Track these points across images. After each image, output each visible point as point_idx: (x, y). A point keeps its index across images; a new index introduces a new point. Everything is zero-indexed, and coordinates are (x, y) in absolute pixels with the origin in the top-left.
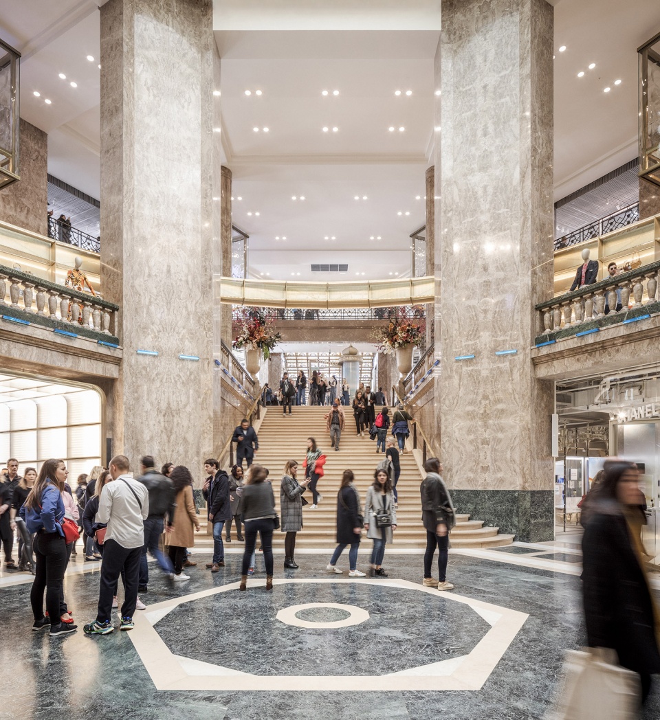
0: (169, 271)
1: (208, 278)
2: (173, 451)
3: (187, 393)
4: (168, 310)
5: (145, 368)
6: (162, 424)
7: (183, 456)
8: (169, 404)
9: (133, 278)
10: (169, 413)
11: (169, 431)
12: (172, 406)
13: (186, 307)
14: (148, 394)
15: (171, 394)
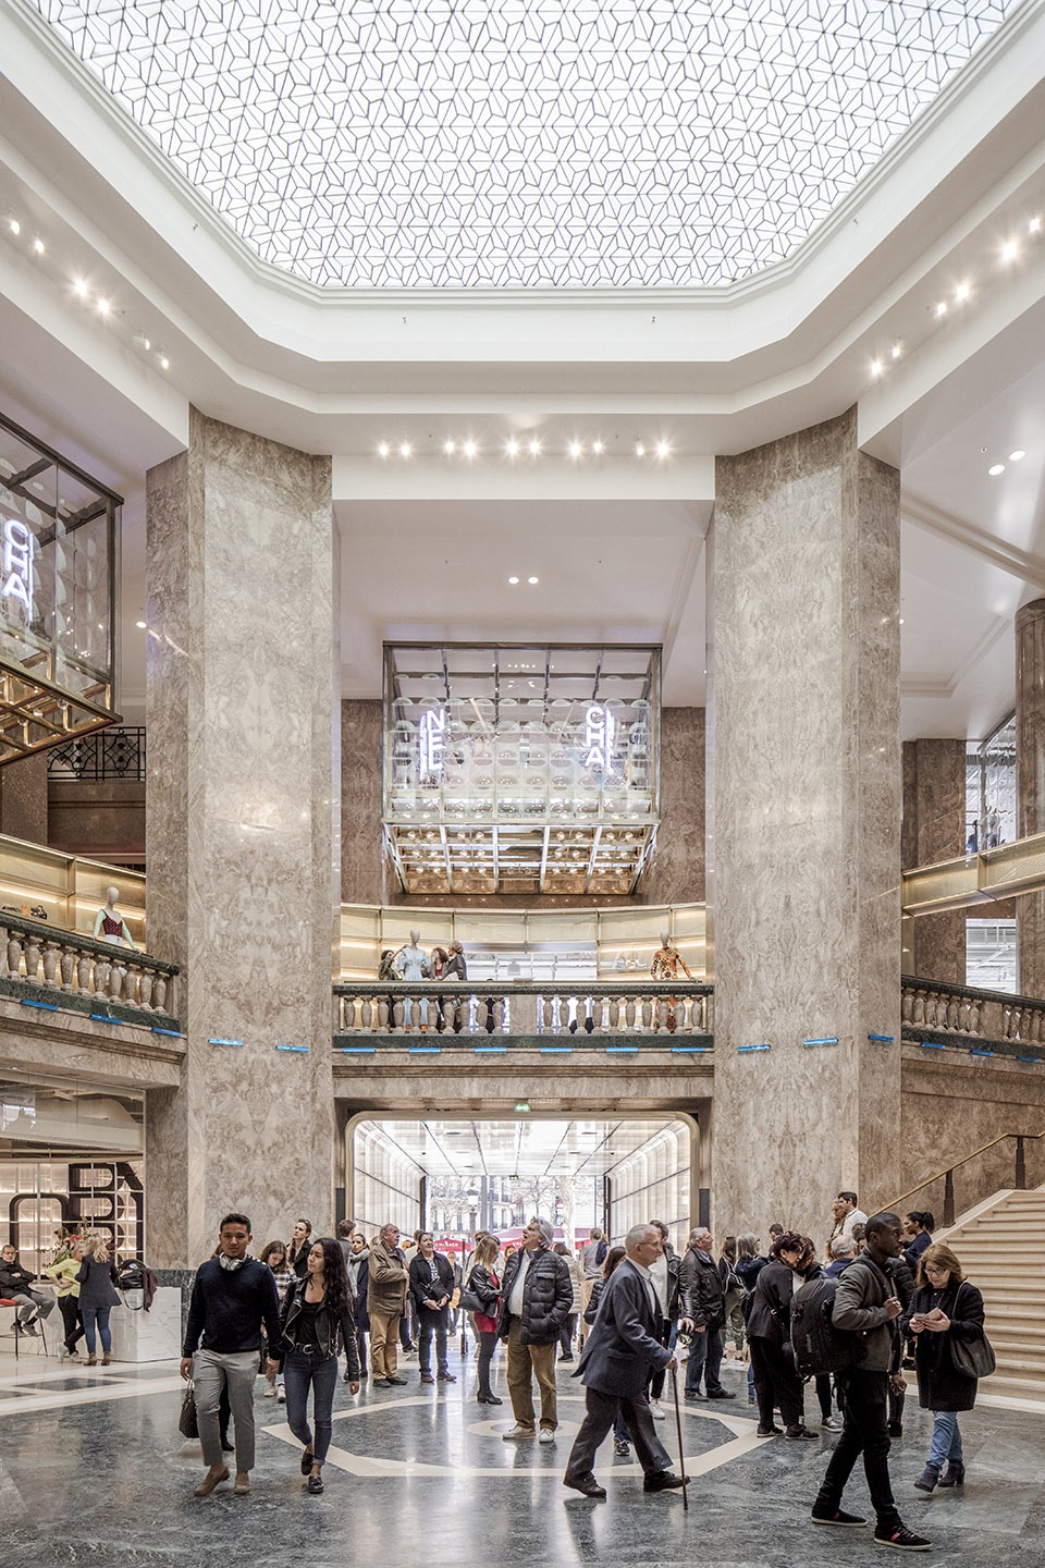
0: (787, 905)
1: (852, 893)
2: (794, 1204)
3: (818, 1105)
4: (787, 969)
5: (750, 1074)
6: (777, 1160)
7: (811, 1210)
8: (787, 1126)
9: (732, 936)
10: (788, 1140)
11: (787, 1172)
12: (792, 1128)
13: (817, 957)
14: (755, 1115)
15: (791, 1110)
